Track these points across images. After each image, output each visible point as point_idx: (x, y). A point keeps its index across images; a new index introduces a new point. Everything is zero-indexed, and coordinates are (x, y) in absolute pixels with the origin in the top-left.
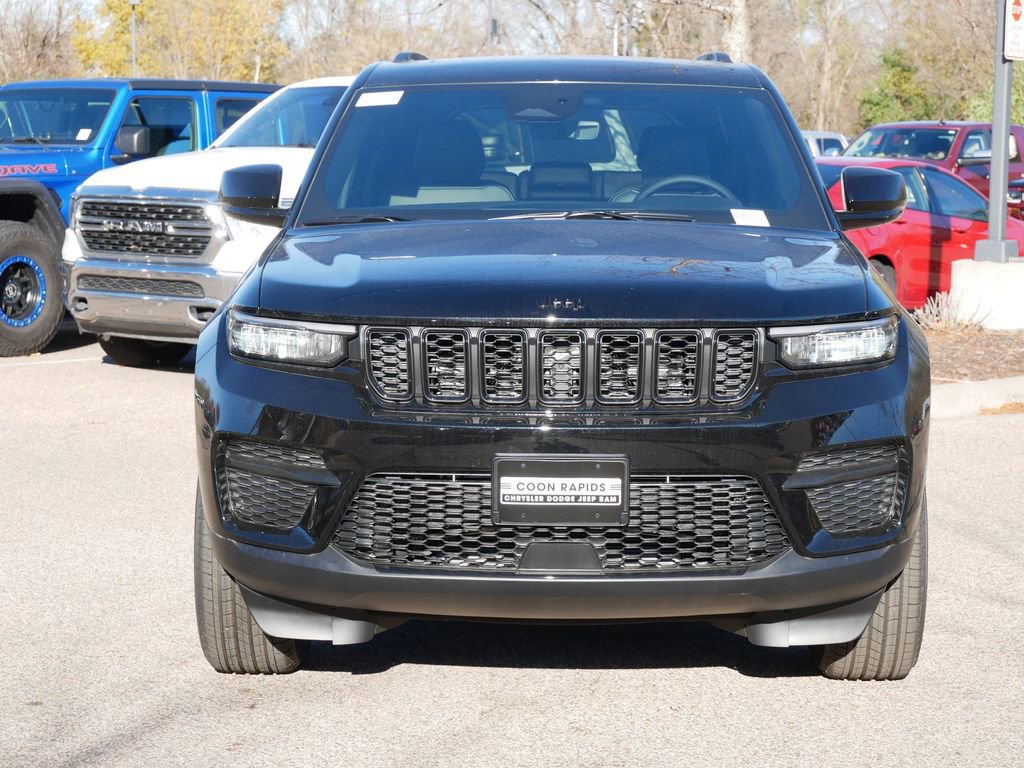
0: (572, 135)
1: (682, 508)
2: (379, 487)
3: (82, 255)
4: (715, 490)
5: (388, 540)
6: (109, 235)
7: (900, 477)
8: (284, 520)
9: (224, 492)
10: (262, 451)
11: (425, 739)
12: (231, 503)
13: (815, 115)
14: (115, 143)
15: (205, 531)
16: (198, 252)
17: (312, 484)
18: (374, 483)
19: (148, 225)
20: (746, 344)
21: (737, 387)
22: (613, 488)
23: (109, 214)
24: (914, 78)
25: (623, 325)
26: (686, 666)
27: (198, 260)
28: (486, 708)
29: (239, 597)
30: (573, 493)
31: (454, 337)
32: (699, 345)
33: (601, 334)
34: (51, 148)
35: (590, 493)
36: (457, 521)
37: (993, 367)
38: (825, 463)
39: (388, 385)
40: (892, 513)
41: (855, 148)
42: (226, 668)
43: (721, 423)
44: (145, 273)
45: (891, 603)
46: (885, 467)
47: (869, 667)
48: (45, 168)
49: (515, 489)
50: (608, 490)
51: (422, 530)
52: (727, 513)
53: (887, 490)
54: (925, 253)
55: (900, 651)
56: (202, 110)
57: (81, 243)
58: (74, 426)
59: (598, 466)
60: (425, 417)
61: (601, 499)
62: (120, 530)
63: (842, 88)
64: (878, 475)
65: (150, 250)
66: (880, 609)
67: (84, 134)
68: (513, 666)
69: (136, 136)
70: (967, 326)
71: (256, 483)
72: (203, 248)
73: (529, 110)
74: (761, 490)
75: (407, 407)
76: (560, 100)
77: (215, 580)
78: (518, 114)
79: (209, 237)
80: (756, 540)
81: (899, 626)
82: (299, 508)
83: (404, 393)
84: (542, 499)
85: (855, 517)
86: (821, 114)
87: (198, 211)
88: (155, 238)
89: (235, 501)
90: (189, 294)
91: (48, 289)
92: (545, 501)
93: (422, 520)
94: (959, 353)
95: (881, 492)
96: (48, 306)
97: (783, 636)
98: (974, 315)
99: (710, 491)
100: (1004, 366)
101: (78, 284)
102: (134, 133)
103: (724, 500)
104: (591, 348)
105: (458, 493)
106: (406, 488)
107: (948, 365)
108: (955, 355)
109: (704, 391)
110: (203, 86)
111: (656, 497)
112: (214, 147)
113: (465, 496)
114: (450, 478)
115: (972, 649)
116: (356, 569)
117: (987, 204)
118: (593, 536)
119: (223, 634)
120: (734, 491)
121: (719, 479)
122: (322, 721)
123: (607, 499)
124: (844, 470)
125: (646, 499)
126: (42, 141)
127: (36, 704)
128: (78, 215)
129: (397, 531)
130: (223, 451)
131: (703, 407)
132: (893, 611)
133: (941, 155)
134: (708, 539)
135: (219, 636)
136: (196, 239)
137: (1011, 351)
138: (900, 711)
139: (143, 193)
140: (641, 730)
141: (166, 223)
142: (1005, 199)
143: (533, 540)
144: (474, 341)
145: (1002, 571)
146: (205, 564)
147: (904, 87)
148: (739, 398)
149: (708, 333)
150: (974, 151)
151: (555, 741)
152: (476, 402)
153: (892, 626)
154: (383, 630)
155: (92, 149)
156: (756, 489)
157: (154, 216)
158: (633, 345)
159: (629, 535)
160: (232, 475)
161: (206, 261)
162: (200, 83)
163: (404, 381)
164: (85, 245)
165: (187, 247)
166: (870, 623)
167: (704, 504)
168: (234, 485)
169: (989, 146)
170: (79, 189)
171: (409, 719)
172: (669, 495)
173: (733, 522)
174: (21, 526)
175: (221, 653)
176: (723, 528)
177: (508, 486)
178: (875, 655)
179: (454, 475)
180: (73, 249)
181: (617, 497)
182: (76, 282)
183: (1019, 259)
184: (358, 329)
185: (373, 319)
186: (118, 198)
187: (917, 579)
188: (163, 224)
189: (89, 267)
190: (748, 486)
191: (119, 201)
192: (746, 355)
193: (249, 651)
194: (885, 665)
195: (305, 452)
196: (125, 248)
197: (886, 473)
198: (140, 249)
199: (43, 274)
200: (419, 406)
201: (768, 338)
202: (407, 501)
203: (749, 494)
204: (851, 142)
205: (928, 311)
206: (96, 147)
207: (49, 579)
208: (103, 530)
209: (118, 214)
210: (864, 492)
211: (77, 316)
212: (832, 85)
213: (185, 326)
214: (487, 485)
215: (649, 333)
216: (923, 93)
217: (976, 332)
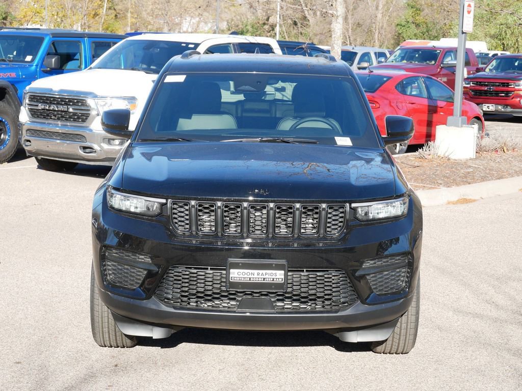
0: (263, 98)
1: (311, 284)
2: (175, 272)
3: (28, 120)
4: (326, 276)
5: (179, 295)
6: (42, 111)
7: (408, 268)
8: (132, 285)
9: (105, 270)
10: (123, 253)
11: (194, 384)
12: (108, 275)
13: (374, 31)
14: (44, 63)
15: (96, 286)
16: (84, 121)
17: (145, 270)
18: (173, 270)
19: (61, 108)
20: (341, 210)
21: (336, 229)
22: (280, 274)
23: (42, 101)
24: (422, 14)
25: (286, 202)
26: (311, 346)
27: (84, 124)
28: (221, 368)
29: (110, 316)
30: (262, 277)
31: (210, 206)
32: (320, 211)
33: (276, 205)
34: (13, 64)
35: (270, 277)
36: (210, 288)
37: (454, 180)
38: (375, 263)
39: (180, 226)
40: (404, 284)
41: (392, 58)
42: (103, 345)
43: (329, 246)
44: (57, 129)
45: (403, 322)
46: (402, 264)
47: (393, 349)
48: (10, 75)
49: (237, 275)
50: (278, 276)
51: (194, 292)
52: (331, 286)
53: (402, 274)
54: (425, 117)
55: (407, 343)
56: (85, 48)
57: (28, 115)
58: (26, 206)
59: (274, 265)
60: (197, 241)
61: (275, 280)
62: (51, 266)
63: (387, 18)
64: (398, 268)
65: (61, 119)
66: (398, 324)
67: (29, 58)
68: (233, 345)
69: (53, 60)
70: (442, 158)
71: (120, 267)
72: (86, 119)
73: (244, 87)
74: (346, 275)
75: (188, 236)
76: (258, 82)
77: (100, 308)
78: (239, 88)
79: (89, 114)
80: (343, 298)
81: (406, 332)
82: (139, 279)
83: (187, 230)
84: (248, 279)
85: (388, 287)
86: (377, 31)
87: (84, 101)
88: (63, 113)
89: (110, 274)
90: (80, 140)
91: (11, 132)
92: (250, 280)
93: (195, 287)
94: (438, 172)
95: (400, 275)
96: (11, 140)
97: (354, 337)
98: (446, 152)
99: (323, 276)
100: (459, 179)
101: (27, 133)
102: (53, 58)
103: (330, 280)
104: (271, 212)
105: (211, 276)
106: (187, 273)
107: (433, 178)
108: (436, 174)
109: (322, 231)
110: (86, 35)
111: (299, 279)
112: (91, 68)
113: (214, 277)
114: (207, 269)
115: (439, 337)
116: (165, 308)
117: (454, 94)
118: (271, 295)
119: (103, 331)
120: (334, 276)
121: (328, 271)
122: (148, 374)
123: (278, 280)
124: (383, 266)
125: (295, 280)
126: (9, 61)
127: (18, 363)
128: (27, 101)
129: (183, 291)
130: (104, 252)
131: (321, 238)
132: (404, 326)
133: (433, 62)
134: (323, 297)
135: (101, 332)
136: (83, 115)
137: (462, 171)
138: (406, 371)
139: (57, 92)
140: (291, 380)
141: (69, 107)
142: (462, 84)
143: (244, 297)
144: (219, 207)
145: (454, 294)
146: (95, 300)
147: (417, 18)
148: (337, 234)
149: (324, 206)
150: (449, 60)
151: (252, 385)
152: (220, 234)
153: (403, 331)
154: (175, 331)
155: (33, 66)
156: (344, 275)
157: (63, 103)
158: (290, 211)
159: (287, 295)
160: (109, 263)
161: (88, 125)
162: (84, 34)
163: (187, 224)
164: (30, 115)
165: (79, 118)
166: (393, 331)
167: (321, 282)
168: (110, 268)
169: (456, 59)
170: (27, 88)
171: (187, 373)
172: (305, 278)
173: (334, 290)
174: (5, 263)
175: (102, 339)
176: (329, 292)
177: (234, 273)
178: (395, 344)
179: (209, 268)
180: (24, 116)
181: (282, 279)
182: (25, 132)
183: (467, 126)
184: (167, 201)
185: (174, 196)
186: (46, 94)
187: (415, 311)
188: (67, 107)
189: (31, 125)
190: (341, 274)
191: (47, 95)
192: (341, 215)
193: (114, 339)
194: (400, 348)
195: (142, 255)
196: (49, 117)
197: (403, 267)
198: (56, 118)
199: (10, 126)
200: (194, 236)
201: (350, 208)
202: (188, 279)
203: (341, 277)
204: (391, 53)
205: (424, 150)
206: (34, 65)
207: (20, 293)
208: (43, 266)
209: (46, 101)
210: (392, 276)
211: (26, 148)
212: (382, 16)
213: (77, 155)
214: (224, 272)
215: (298, 205)
216: (426, 21)
217: (446, 160)
